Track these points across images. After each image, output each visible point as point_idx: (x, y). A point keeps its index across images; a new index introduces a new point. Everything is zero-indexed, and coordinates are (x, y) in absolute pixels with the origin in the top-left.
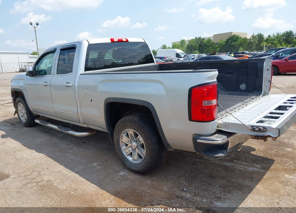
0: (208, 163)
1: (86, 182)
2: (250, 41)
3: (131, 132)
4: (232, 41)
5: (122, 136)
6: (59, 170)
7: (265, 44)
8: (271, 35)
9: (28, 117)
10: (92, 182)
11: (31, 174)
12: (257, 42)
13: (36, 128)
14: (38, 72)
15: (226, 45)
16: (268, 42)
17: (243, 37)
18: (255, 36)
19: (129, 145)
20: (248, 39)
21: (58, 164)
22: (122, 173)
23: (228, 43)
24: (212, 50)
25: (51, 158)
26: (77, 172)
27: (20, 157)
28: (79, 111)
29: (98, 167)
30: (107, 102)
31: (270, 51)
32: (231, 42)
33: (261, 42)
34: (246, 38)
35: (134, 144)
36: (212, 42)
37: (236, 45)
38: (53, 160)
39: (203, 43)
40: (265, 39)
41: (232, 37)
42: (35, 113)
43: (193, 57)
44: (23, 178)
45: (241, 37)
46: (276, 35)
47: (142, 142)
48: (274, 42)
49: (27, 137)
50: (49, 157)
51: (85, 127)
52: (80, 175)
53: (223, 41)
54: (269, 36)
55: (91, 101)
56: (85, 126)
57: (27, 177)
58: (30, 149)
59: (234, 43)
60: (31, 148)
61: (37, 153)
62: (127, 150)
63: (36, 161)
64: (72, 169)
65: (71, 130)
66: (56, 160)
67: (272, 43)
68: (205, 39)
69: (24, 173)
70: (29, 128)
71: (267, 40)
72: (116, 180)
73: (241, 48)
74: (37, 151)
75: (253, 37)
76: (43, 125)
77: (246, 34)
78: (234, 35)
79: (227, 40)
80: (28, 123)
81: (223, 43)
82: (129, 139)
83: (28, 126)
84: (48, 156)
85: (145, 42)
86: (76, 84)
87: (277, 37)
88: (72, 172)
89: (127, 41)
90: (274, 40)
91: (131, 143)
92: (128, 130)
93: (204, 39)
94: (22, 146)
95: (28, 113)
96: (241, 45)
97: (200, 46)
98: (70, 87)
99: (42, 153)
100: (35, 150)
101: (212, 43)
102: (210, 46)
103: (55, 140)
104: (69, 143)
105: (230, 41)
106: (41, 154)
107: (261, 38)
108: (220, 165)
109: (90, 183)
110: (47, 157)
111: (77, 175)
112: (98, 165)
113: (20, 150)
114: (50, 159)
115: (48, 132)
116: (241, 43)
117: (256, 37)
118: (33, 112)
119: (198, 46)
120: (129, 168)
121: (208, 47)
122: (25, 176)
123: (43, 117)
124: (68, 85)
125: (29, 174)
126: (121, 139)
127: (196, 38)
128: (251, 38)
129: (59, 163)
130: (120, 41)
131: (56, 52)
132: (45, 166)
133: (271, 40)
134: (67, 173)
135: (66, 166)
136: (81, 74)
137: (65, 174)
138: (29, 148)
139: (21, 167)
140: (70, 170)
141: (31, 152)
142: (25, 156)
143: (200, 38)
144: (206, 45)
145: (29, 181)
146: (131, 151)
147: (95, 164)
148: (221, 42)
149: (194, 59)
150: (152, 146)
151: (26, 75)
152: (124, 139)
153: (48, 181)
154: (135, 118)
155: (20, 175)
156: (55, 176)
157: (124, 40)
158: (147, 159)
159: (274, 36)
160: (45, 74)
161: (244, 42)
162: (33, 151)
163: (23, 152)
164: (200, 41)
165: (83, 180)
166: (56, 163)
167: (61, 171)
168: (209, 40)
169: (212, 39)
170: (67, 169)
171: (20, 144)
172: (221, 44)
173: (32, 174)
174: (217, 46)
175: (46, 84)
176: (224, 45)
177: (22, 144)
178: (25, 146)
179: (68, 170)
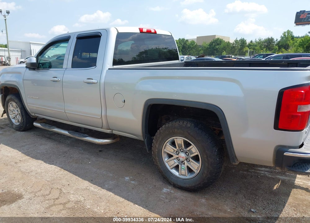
0: (259, 177)
1: (127, 202)
2: (233, 46)
3: (179, 140)
4: (215, 44)
5: (166, 145)
6: (84, 188)
7: (247, 49)
8: (254, 41)
9: (23, 119)
10: (135, 203)
11: (50, 192)
12: (240, 47)
13: (32, 133)
14: (41, 65)
15: (210, 48)
16: (250, 47)
17: (226, 40)
18: (238, 40)
19: (175, 156)
20: (232, 44)
21: (79, 178)
22: (165, 190)
23: (212, 47)
24: (195, 52)
25: (67, 170)
26: (109, 190)
27: (27, 170)
28: (103, 114)
29: (133, 182)
30: (149, 104)
31: (258, 56)
32: (215, 46)
33: (243, 47)
34: (229, 42)
35: (182, 155)
36: (195, 44)
37: (219, 49)
38: (71, 175)
39: (187, 45)
40: (247, 44)
41: (216, 40)
42: (33, 114)
43: (182, 59)
44: (42, 198)
45: (224, 41)
46: (258, 41)
47: (196, 154)
48: (256, 48)
49: (25, 144)
50: (64, 170)
51: (108, 133)
52: (116, 193)
53: (207, 43)
54: (251, 42)
55: (124, 102)
56: (108, 131)
57: (47, 197)
58: (36, 159)
59: (217, 47)
60: (36, 157)
61: (47, 164)
62: (172, 162)
63: (50, 175)
64: (102, 186)
65: (88, 136)
66: (75, 173)
67: (254, 49)
68: (189, 40)
69: (40, 191)
70: (24, 132)
71: (249, 46)
72: (163, 199)
73: (224, 51)
74: (45, 162)
75: (236, 41)
76: (47, 129)
77: (229, 38)
78: (218, 39)
79: (210, 42)
80: (22, 127)
81: (207, 46)
82: (176, 149)
83: (21, 130)
84: (62, 168)
85: (172, 36)
86: (103, 81)
87: (259, 43)
88: (103, 190)
89: (155, 33)
90: (256, 46)
91: (178, 154)
92: (176, 138)
93: (187, 41)
94: (23, 155)
95: (23, 114)
96: (224, 49)
97: (184, 47)
98: (93, 84)
99: (53, 164)
100: (42, 160)
101: (196, 46)
102: (193, 48)
103: (63, 148)
104: (83, 151)
105: (214, 44)
106: (53, 166)
107: (243, 43)
108: (273, 179)
109: (132, 204)
110: (62, 170)
111: (111, 193)
112: (131, 180)
113: (22, 160)
114: (67, 172)
115: (49, 138)
116: (224, 47)
117: (239, 42)
118: (31, 113)
119: (181, 48)
120: (174, 183)
121: (192, 49)
122: (44, 196)
123: (44, 119)
124: (92, 82)
125: (48, 193)
126: (164, 148)
127: (180, 39)
128: (234, 43)
129: (81, 178)
130: (149, 32)
131: (70, 41)
132: (64, 182)
133: (253, 46)
134: (96, 190)
135: (91, 181)
136: (109, 69)
137: (94, 192)
138: (34, 158)
139: (33, 184)
140: (99, 187)
141: (38, 163)
142: (33, 168)
143: (183, 40)
144: (189, 47)
145: (52, 202)
146: (177, 164)
147: (127, 178)
148: (205, 45)
149: (183, 60)
150: (212, 159)
151: (27, 67)
152: (169, 149)
153: (77, 202)
154: (188, 124)
155: (36, 194)
156: (84, 196)
157: (153, 31)
158: (203, 174)
159: (256, 42)
160: (50, 67)
161: (228, 46)
162: (40, 161)
163: (28, 164)
164: (183, 42)
165: (122, 199)
166: (77, 177)
167: (88, 188)
168: (193, 42)
169: (195, 41)
170: (95, 186)
171: (20, 153)
172: (205, 47)
173: (52, 193)
174: (200, 49)
175: (56, 79)
176: (207, 48)
177: (22, 153)
178: (28, 155)
179: (97, 187)
